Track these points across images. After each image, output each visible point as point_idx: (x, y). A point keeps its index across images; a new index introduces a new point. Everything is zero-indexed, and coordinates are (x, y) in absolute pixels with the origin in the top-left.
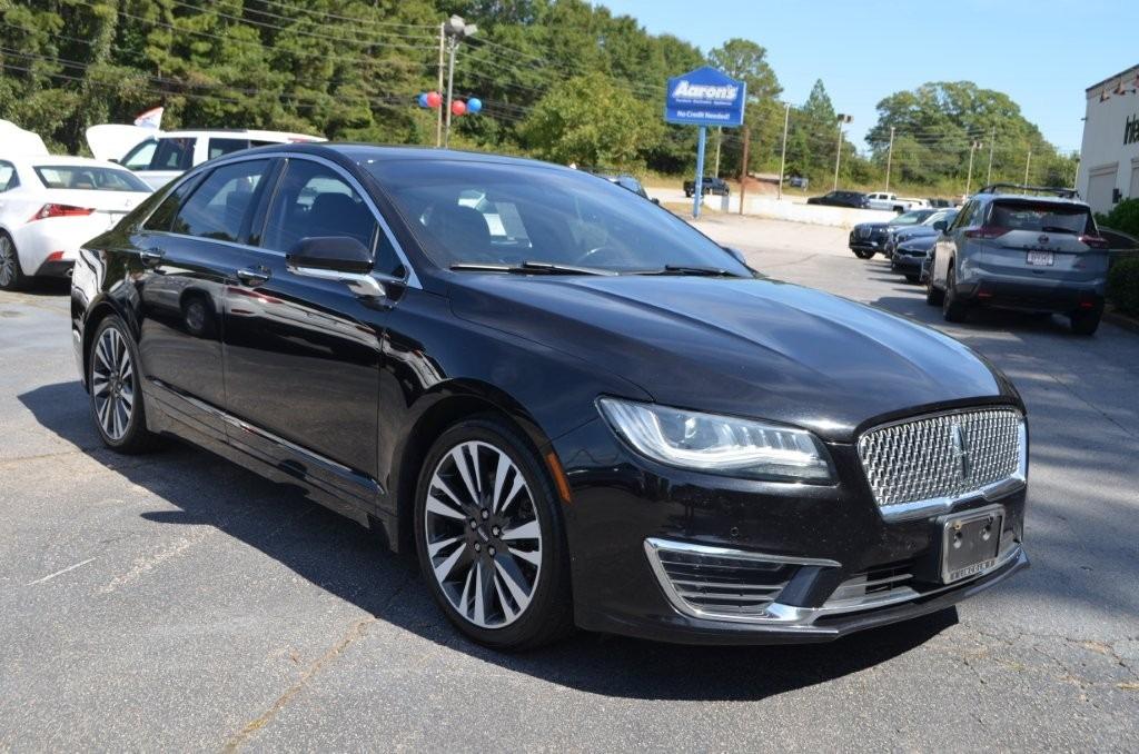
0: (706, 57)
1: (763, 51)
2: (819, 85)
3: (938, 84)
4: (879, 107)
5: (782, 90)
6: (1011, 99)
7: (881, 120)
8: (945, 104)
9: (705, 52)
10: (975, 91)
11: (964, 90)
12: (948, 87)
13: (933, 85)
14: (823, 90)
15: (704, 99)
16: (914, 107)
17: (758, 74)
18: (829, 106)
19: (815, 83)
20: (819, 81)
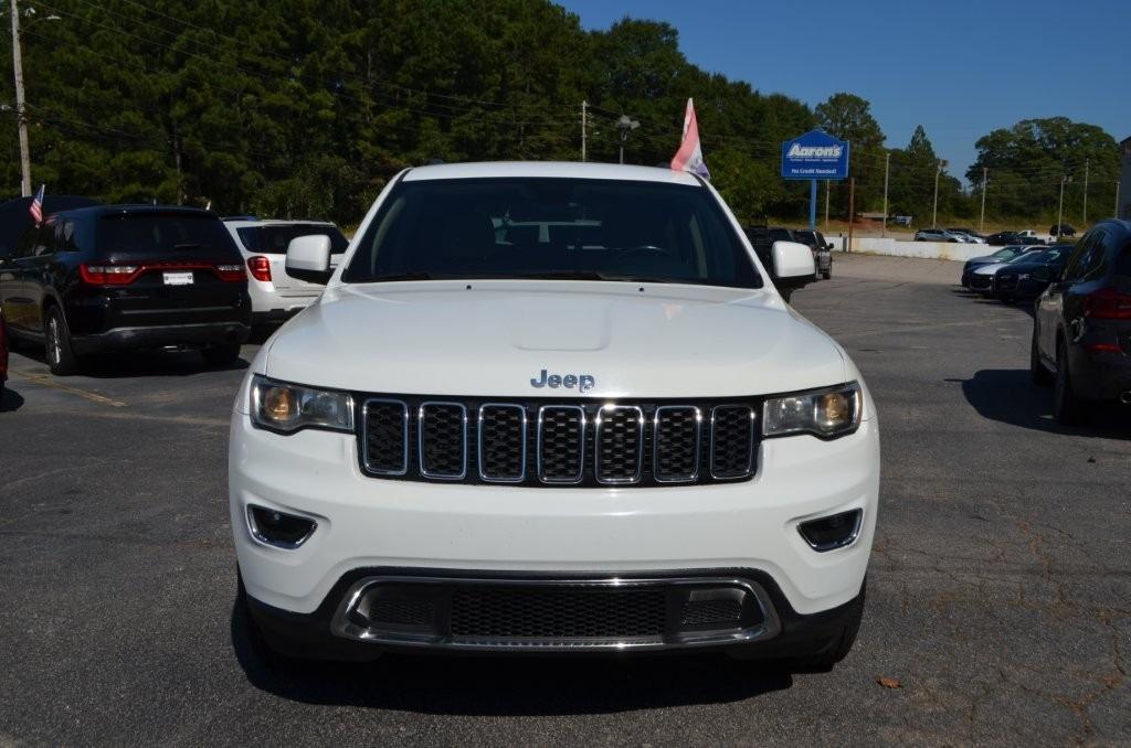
0: (813, 111)
1: (867, 104)
2: (920, 131)
3: (1034, 121)
4: (977, 146)
5: (885, 138)
6: (1105, 131)
7: (980, 157)
8: (1041, 139)
9: (812, 107)
10: (1070, 126)
11: (1059, 126)
12: (1042, 123)
13: (1030, 122)
14: (923, 135)
15: (814, 158)
16: (1011, 144)
17: (862, 124)
18: (930, 149)
19: (915, 128)
20: (919, 127)
